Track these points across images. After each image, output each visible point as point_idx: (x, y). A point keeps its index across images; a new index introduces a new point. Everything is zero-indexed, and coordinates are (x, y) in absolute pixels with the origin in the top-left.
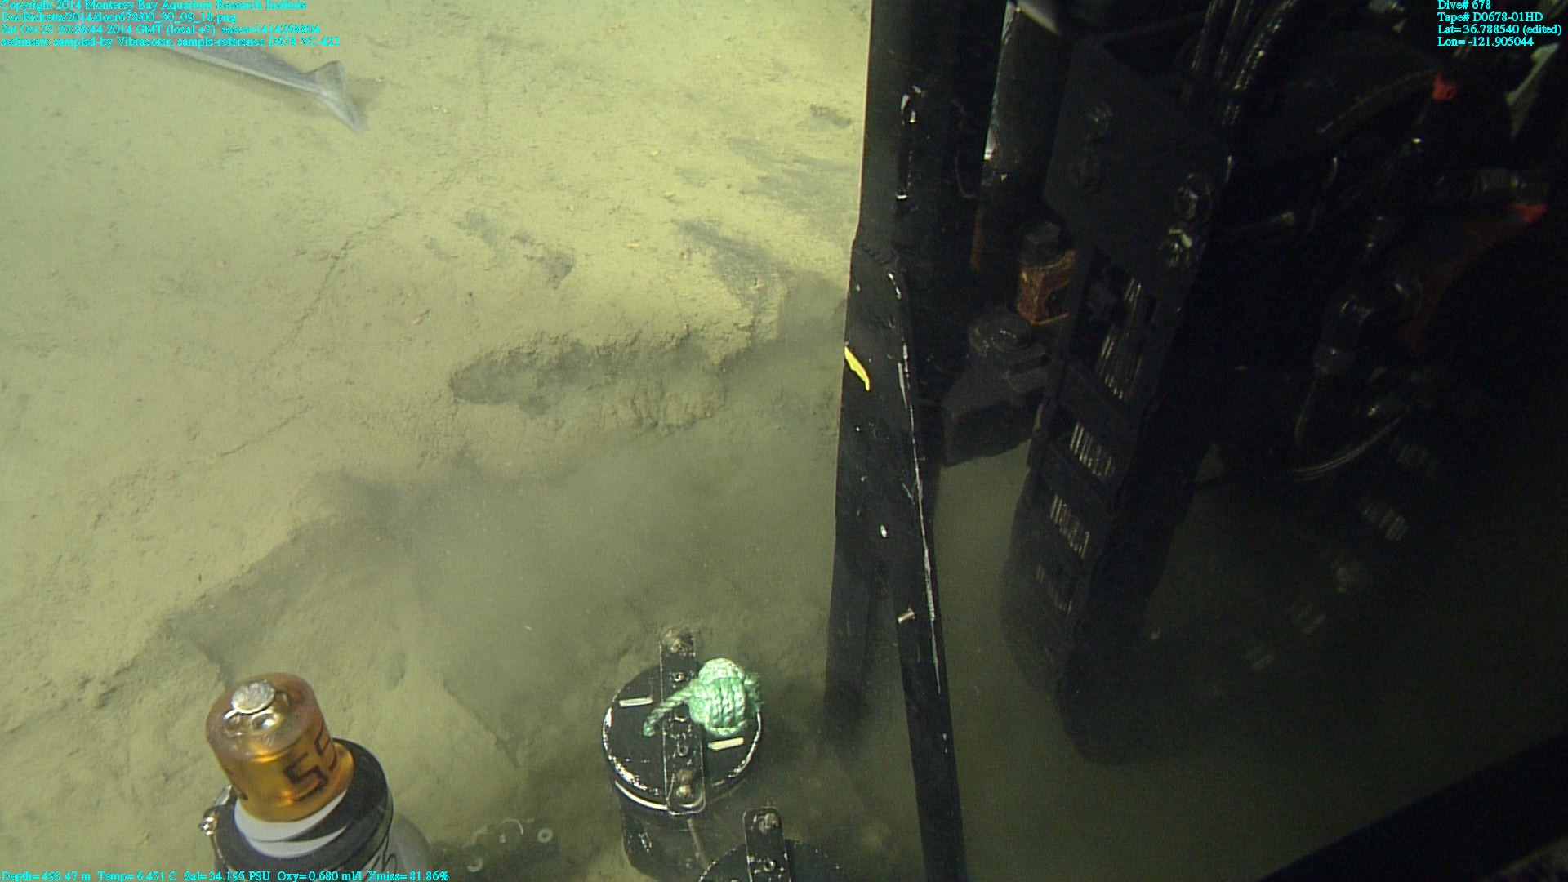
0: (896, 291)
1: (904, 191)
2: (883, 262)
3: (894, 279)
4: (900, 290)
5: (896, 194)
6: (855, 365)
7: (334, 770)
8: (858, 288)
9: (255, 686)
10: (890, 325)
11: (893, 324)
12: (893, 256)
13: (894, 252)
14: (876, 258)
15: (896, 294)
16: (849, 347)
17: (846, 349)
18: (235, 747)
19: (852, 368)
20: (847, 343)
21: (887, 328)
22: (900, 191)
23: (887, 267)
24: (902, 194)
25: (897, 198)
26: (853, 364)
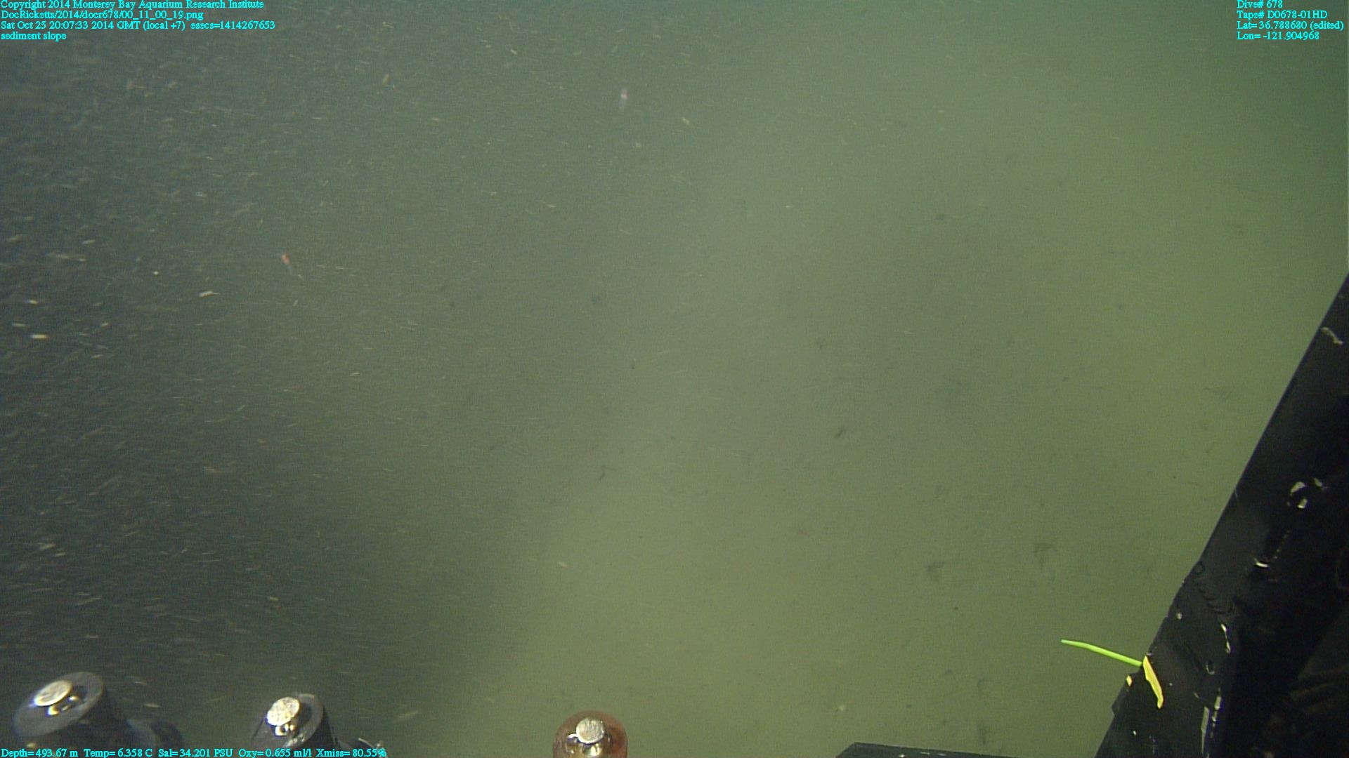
0: (1226, 645)
1: (1267, 561)
2: (1215, 609)
3: (1228, 632)
4: (1230, 645)
5: (1256, 559)
6: (1150, 676)
8: (1180, 616)
10: (1207, 669)
11: (1211, 670)
12: (1230, 610)
13: (1234, 607)
14: (1210, 602)
15: (1226, 647)
16: (1149, 657)
17: (1146, 659)
19: (1147, 678)
20: (1150, 654)
21: (1202, 669)
22: (1262, 560)
23: (1220, 618)
24: (1262, 562)
25: (1255, 562)
26: (1149, 675)
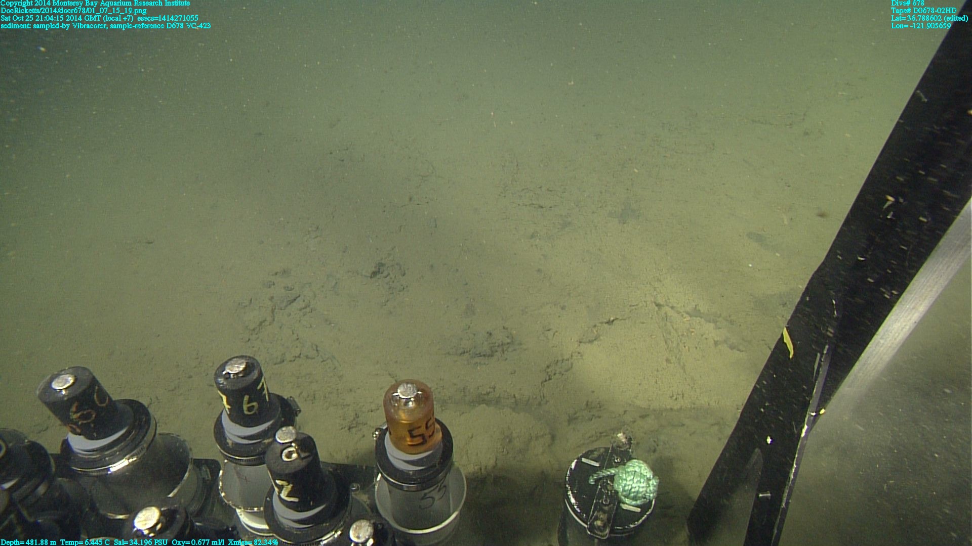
0: (834, 312)
1: (865, 256)
3: (836, 304)
4: (837, 312)
5: (858, 256)
7: (431, 438)
8: (808, 299)
9: (409, 385)
12: (839, 291)
13: (843, 289)
15: (834, 314)
16: (787, 327)
17: (785, 329)
18: (392, 411)
19: (785, 341)
23: (832, 295)
24: (863, 257)
25: (857, 258)
26: (787, 339)
